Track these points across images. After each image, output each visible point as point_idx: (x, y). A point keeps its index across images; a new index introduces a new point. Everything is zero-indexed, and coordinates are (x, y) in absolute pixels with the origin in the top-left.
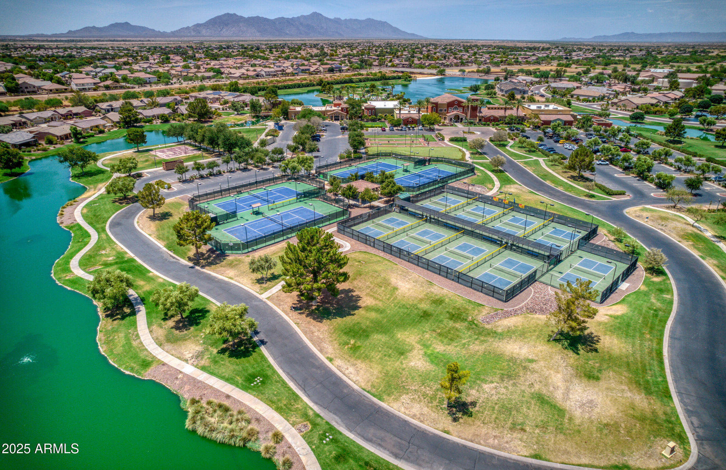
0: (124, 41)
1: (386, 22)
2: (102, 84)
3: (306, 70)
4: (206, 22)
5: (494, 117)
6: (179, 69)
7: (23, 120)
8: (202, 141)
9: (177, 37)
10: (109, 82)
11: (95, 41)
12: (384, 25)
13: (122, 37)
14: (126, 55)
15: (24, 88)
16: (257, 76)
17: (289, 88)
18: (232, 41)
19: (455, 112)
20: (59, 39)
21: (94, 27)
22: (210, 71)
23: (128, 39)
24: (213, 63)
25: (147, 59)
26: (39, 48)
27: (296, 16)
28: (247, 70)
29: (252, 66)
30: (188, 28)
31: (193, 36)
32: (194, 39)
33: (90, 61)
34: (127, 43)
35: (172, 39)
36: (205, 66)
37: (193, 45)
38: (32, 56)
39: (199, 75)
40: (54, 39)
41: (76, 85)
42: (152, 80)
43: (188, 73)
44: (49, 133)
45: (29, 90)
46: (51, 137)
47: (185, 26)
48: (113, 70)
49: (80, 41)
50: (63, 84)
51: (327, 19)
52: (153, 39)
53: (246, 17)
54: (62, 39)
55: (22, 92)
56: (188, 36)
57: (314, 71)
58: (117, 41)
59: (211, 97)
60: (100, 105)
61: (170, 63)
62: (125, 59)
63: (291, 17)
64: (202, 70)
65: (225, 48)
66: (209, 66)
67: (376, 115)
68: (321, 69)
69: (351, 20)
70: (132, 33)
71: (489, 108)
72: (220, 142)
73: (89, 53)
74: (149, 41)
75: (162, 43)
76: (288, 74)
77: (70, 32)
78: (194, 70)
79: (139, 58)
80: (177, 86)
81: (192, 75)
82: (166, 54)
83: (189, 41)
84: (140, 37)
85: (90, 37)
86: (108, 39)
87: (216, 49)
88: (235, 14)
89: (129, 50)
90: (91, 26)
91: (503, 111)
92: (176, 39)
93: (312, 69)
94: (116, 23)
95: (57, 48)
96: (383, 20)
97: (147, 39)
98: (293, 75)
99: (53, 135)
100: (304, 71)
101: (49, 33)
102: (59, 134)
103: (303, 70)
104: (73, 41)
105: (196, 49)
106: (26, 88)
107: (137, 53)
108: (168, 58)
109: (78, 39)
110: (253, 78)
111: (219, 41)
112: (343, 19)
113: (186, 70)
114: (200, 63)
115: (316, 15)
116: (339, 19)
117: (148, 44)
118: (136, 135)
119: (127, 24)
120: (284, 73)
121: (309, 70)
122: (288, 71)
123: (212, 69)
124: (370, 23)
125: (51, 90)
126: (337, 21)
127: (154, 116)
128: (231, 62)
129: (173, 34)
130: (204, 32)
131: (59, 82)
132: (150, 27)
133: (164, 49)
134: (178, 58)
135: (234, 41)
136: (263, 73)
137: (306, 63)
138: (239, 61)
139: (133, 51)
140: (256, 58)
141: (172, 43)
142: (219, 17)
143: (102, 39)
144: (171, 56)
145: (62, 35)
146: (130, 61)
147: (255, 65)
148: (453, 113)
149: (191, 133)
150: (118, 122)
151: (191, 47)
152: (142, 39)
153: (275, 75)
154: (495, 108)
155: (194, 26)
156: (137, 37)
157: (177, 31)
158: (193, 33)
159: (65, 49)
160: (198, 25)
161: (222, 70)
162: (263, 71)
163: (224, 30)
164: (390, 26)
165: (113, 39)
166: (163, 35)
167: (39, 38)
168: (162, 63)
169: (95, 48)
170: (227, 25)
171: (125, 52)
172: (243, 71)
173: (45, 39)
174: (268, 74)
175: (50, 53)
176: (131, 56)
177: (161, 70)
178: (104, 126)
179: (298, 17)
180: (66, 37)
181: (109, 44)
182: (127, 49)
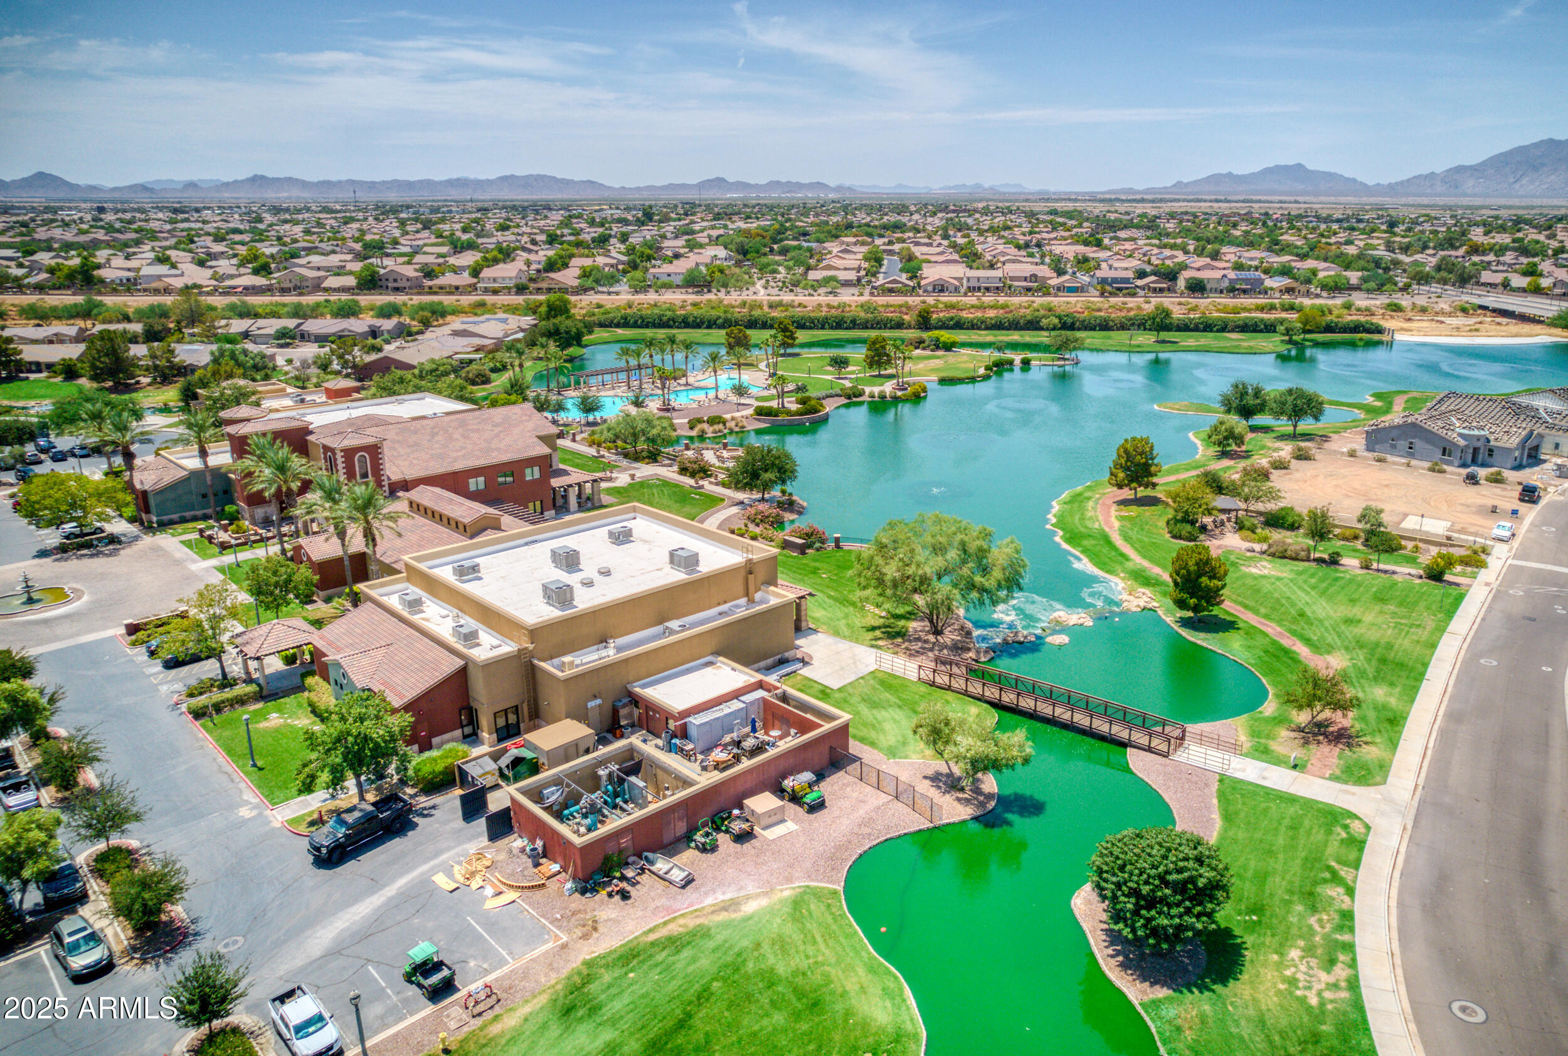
4: (1484, 163)
21: (1230, 174)
30: (1432, 176)
31: (1440, 195)
47: (1426, 172)
56: (1431, 195)
90: (1225, 171)
130: (1469, 184)
152: (1305, 200)
155: (1447, 171)
157: (1402, 183)
158: (1439, 188)
160: (1460, 169)
163: (1524, 181)
170: (1535, 168)
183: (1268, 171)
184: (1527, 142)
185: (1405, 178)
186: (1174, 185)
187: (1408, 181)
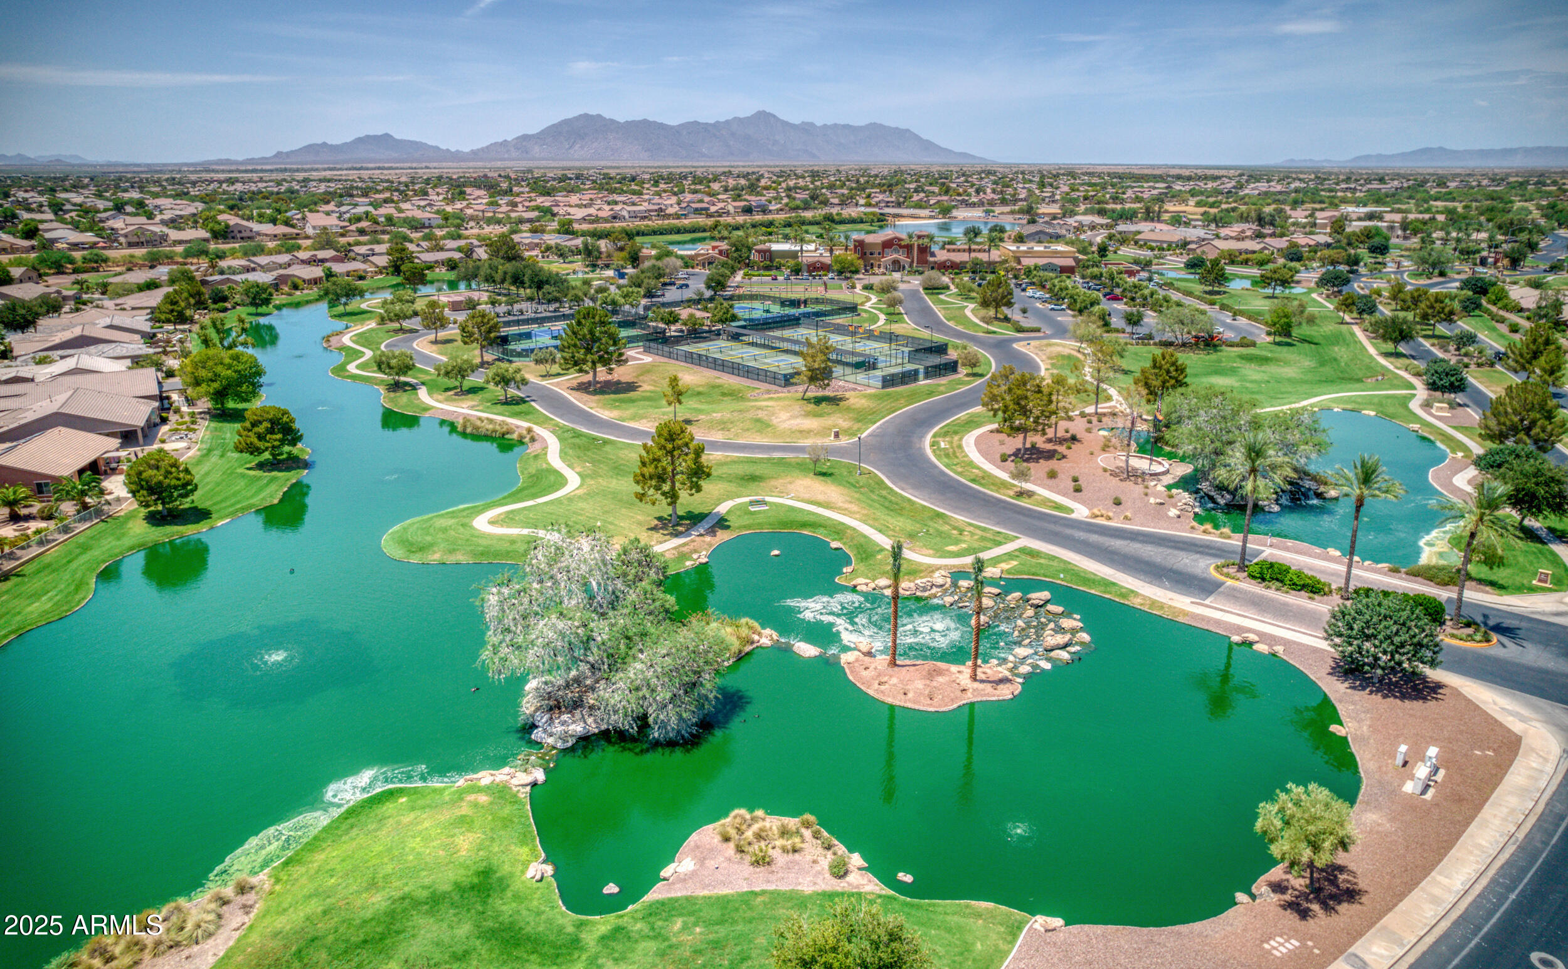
0: (379, 168)
1: (908, 130)
2: (353, 227)
3: (702, 209)
4: (542, 132)
5: (952, 262)
6: (482, 207)
7: (253, 265)
8: (503, 281)
9: (481, 160)
10: (364, 224)
11: (325, 170)
12: (903, 135)
13: (375, 161)
14: (388, 189)
15: (236, 232)
16: (615, 218)
17: (661, 234)
18: (588, 169)
19: (895, 256)
20: (259, 167)
21: (324, 144)
22: (533, 210)
23: (386, 165)
24: (540, 200)
25: (426, 194)
26: (232, 181)
27: (722, 119)
28: (599, 209)
29: (609, 204)
30: (505, 143)
31: (513, 159)
32: (515, 164)
33: (326, 198)
34: (385, 172)
35: (471, 164)
36: (527, 204)
37: (513, 176)
38: (225, 192)
39: (513, 215)
40: (250, 168)
41: (314, 228)
42: (434, 223)
43: (494, 212)
44: (294, 276)
45: (244, 234)
46: (296, 279)
47: (500, 140)
48: (370, 209)
49: (298, 170)
50: (293, 226)
51: (786, 124)
52: (435, 164)
53: (622, 121)
54: (264, 167)
55: (233, 238)
56: (504, 160)
57: (717, 212)
58: (367, 169)
59: (527, 241)
60: (356, 249)
61: (464, 199)
62: (387, 195)
63: (712, 121)
64: (520, 208)
65: (571, 179)
66: (533, 204)
67: (771, 261)
68: (731, 209)
69: (835, 125)
70: (395, 155)
71: (949, 251)
72: (526, 279)
73: (322, 188)
74: (427, 168)
75: (453, 170)
76: (668, 216)
77: (279, 154)
78: (504, 209)
79: (411, 193)
80: (475, 231)
81: (501, 216)
82: (459, 186)
83: (504, 169)
84: (412, 162)
85: (315, 163)
86: (350, 166)
87: (554, 179)
88: (599, 116)
89: (392, 182)
90: (320, 142)
91: (967, 254)
92: (480, 164)
93: (713, 209)
94: (368, 137)
95: (261, 180)
96: (903, 126)
97: (424, 165)
98: (677, 216)
99: (299, 278)
100: (697, 211)
101: (240, 158)
102: (307, 277)
103: (696, 209)
104: (285, 170)
105: (516, 180)
106: (240, 232)
107: (407, 186)
108: (462, 193)
109: (295, 167)
110: (606, 220)
111: (564, 169)
112: (819, 124)
113: (492, 208)
114: (518, 199)
115: (764, 118)
116: (812, 125)
117: (424, 174)
118: (414, 273)
119: (387, 136)
120: (661, 213)
121: (707, 209)
122: (670, 211)
123: (537, 208)
124: (876, 132)
125: (275, 236)
126: (807, 129)
127: (436, 262)
128: (574, 199)
129: (475, 154)
130: (536, 150)
131: (287, 223)
132: (430, 143)
133: (455, 180)
134: (482, 192)
135: (593, 168)
136: (625, 213)
137: (707, 199)
138: (588, 197)
139: (400, 183)
140: (622, 192)
141: (472, 170)
142: (566, 122)
143: (338, 166)
144: (468, 190)
145: (264, 161)
146: (395, 198)
147: (616, 203)
148: (891, 256)
149: (489, 271)
150: (385, 268)
151: (508, 177)
152: (414, 165)
153: (645, 217)
154: (959, 251)
155: (517, 138)
156: (403, 162)
157: (482, 149)
158: (514, 154)
159: (279, 183)
160: (525, 137)
161: (555, 209)
162: (624, 211)
163: (577, 147)
164: (917, 137)
165: (359, 166)
166: (457, 156)
167: (222, 168)
168: (451, 201)
169: (329, 181)
170: (582, 137)
171: (385, 185)
172: (592, 211)
173: (233, 167)
174: (634, 216)
175: (254, 188)
176: (397, 190)
177: (449, 209)
178: (365, 271)
179: (727, 122)
180: (272, 164)
181: (353, 174)
182: (388, 181)
183: (360, 141)
184: (570, 116)
185: (484, 145)
186: (276, 156)
187: (487, 147)
